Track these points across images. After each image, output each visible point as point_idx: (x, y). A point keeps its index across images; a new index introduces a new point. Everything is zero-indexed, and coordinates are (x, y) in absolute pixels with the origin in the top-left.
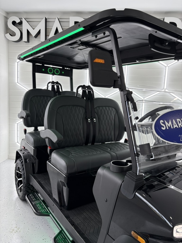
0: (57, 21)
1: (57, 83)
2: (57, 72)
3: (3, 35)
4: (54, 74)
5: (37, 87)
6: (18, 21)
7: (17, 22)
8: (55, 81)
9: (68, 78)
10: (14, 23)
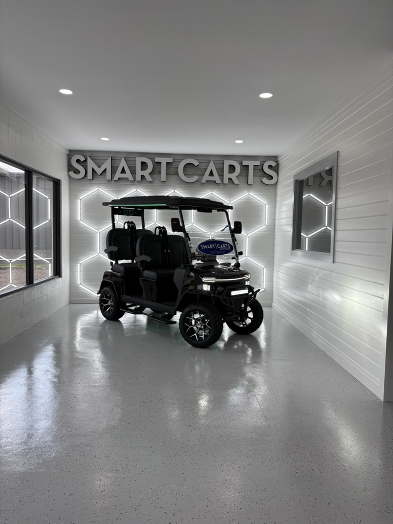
0: (123, 161)
1: (132, 222)
2: (131, 213)
3: (66, 173)
4: (128, 215)
5: (116, 227)
6: (82, 159)
7: (82, 161)
8: (130, 221)
9: (140, 218)
10: (78, 161)
